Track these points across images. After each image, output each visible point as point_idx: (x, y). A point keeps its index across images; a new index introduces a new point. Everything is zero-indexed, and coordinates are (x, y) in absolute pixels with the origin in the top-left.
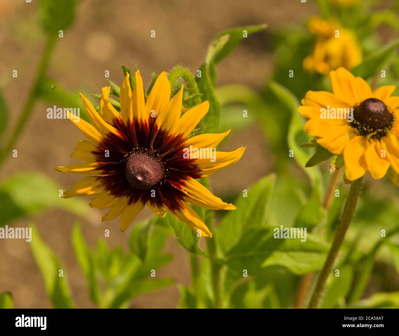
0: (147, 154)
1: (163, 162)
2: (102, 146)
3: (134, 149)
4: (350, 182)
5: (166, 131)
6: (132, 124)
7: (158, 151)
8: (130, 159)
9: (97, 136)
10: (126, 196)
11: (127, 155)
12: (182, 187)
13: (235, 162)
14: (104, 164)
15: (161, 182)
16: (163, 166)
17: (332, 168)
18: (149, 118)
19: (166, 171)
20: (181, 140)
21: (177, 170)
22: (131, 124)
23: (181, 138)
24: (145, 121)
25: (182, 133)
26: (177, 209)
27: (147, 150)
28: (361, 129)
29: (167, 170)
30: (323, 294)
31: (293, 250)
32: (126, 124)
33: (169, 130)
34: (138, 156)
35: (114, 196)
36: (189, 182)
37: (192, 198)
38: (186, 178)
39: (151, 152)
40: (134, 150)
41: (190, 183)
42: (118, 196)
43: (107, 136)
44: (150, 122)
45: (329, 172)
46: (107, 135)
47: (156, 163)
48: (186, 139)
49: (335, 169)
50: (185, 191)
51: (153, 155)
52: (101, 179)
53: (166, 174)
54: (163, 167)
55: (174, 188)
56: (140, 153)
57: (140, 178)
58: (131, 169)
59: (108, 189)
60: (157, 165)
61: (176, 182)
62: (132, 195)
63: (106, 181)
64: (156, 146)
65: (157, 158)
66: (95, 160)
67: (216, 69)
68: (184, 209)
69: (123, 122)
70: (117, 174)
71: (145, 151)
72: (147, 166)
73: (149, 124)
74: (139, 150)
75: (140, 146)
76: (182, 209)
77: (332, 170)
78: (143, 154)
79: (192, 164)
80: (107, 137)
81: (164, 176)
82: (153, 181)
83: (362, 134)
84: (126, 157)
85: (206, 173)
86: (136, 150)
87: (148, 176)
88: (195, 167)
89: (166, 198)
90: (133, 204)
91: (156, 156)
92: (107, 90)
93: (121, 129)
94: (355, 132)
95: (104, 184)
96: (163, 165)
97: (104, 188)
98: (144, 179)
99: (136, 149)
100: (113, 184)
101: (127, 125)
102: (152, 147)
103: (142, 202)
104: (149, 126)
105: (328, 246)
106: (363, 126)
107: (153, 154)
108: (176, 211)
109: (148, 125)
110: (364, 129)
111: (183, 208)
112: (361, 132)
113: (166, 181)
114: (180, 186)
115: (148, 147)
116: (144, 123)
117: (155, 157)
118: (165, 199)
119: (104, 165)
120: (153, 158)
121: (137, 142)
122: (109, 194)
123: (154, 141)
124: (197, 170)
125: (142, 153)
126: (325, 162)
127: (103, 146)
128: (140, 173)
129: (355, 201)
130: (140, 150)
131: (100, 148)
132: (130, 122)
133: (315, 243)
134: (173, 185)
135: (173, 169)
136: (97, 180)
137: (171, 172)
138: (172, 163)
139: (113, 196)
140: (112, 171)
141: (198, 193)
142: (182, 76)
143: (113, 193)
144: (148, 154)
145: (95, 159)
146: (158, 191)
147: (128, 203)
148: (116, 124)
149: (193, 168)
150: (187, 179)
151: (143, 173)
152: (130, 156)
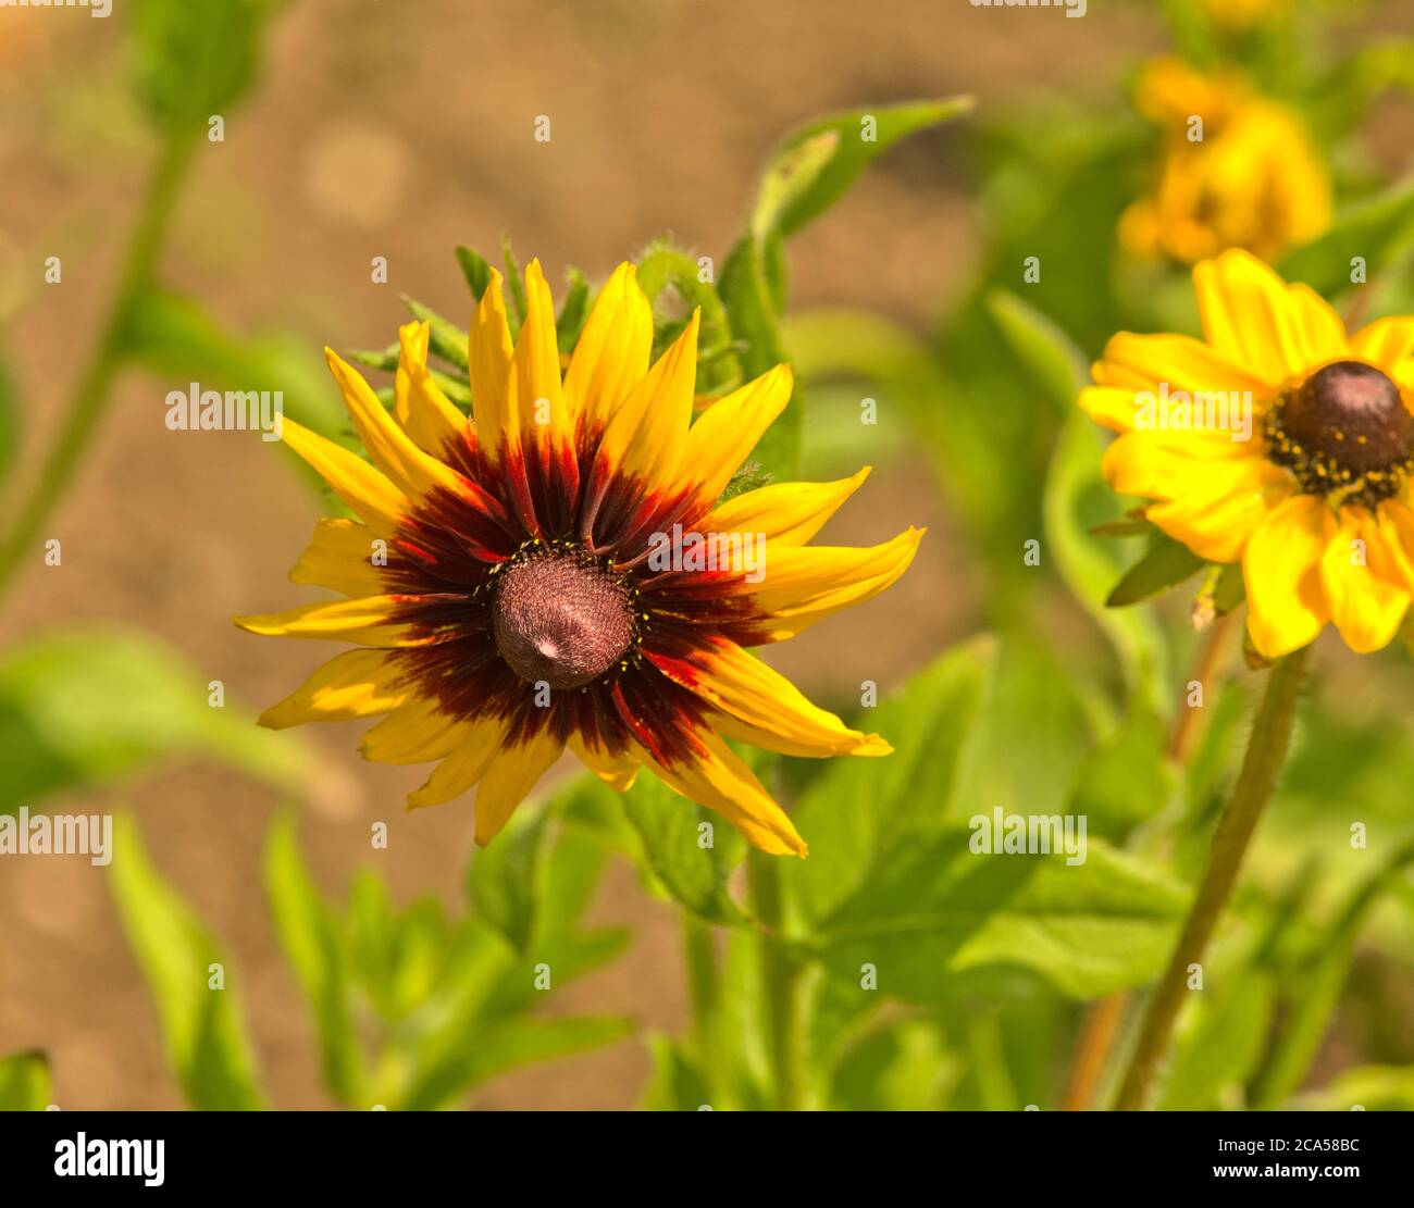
0: (571, 561)
1: (629, 588)
2: (405, 537)
3: (523, 545)
4: (1267, 663)
5: (639, 476)
6: (517, 454)
7: (613, 551)
8: (512, 579)
9: (391, 501)
10: (495, 714)
11: (498, 567)
12: (700, 676)
13: (884, 583)
14: (416, 603)
15: (624, 663)
16: (630, 603)
17: (1202, 610)
18: (577, 430)
19: (639, 620)
20: (694, 510)
21: (682, 617)
22: (511, 455)
23: (692, 501)
24: (565, 441)
25: (696, 484)
26: (681, 759)
27: (573, 549)
28: (1308, 469)
29: (646, 617)
30: (1164, 1069)
31: (1060, 909)
32: (492, 455)
33: (652, 473)
34: (541, 571)
35: (453, 716)
36: (723, 659)
37: (738, 715)
38: (714, 646)
39: (586, 555)
40: (526, 549)
41: (730, 663)
42: (467, 716)
43: (424, 500)
44: (581, 446)
45: (1192, 626)
46: (428, 498)
47: (606, 592)
48: (713, 504)
49: (1211, 614)
50: (711, 691)
51: (593, 565)
52: (406, 657)
53: (644, 633)
54: (632, 607)
55: (671, 681)
56: (547, 557)
57: (548, 649)
58: (518, 617)
59: (429, 692)
60: (612, 602)
61: (677, 662)
62: (516, 710)
63: (422, 664)
64: (603, 531)
65: (608, 577)
66: (383, 589)
67: (787, 259)
68: (706, 757)
69: (482, 448)
70: (462, 636)
71: (564, 552)
72: (572, 603)
73: (577, 453)
74: (544, 549)
75: (547, 535)
76: (702, 755)
77: (1204, 616)
78: (558, 562)
79: (734, 594)
80: (428, 503)
81: (634, 641)
82: (594, 660)
83: (1311, 487)
84: (496, 576)
85: (787, 624)
86: (531, 549)
87: (578, 642)
88: (746, 603)
89: (641, 720)
90: (520, 744)
91: (604, 568)
92: (417, 335)
93: (476, 473)
94: (1284, 484)
95: (414, 675)
96: (630, 598)
97: (416, 690)
98: (564, 653)
99: (532, 544)
100: (449, 672)
101: (497, 460)
102: (590, 537)
103: (553, 736)
104: (576, 462)
105: (1182, 894)
106: (1315, 461)
107: (592, 562)
108: (679, 766)
109: (575, 457)
110: (1315, 472)
111: (705, 754)
112: (1308, 483)
113: (640, 658)
114: (694, 675)
115: (577, 537)
116: (560, 450)
117: (600, 573)
118: (638, 720)
119: (415, 607)
120: (596, 576)
121: (534, 519)
122: (434, 712)
123: (595, 513)
124: (755, 615)
125: (555, 559)
126: (1178, 588)
127: (414, 539)
128: (550, 631)
129: (1285, 732)
130: (548, 550)
131: (400, 542)
132: (508, 449)
133: (1139, 887)
134: (665, 673)
135: (668, 613)
136: (389, 659)
137: (658, 624)
138: (664, 594)
139: (449, 718)
140: (444, 628)
141: (756, 697)
142: (677, 279)
143: (446, 708)
144: (578, 562)
145: (384, 586)
146: (612, 694)
147: (505, 742)
148: (458, 455)
149: (738, 607)
150: (718, 648)
151: (560, 631)
152: (511, 569)
